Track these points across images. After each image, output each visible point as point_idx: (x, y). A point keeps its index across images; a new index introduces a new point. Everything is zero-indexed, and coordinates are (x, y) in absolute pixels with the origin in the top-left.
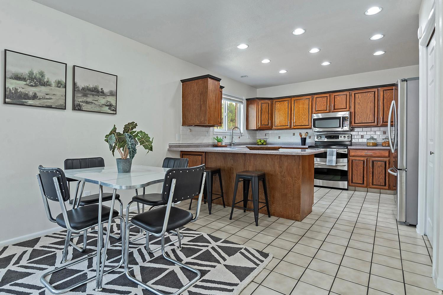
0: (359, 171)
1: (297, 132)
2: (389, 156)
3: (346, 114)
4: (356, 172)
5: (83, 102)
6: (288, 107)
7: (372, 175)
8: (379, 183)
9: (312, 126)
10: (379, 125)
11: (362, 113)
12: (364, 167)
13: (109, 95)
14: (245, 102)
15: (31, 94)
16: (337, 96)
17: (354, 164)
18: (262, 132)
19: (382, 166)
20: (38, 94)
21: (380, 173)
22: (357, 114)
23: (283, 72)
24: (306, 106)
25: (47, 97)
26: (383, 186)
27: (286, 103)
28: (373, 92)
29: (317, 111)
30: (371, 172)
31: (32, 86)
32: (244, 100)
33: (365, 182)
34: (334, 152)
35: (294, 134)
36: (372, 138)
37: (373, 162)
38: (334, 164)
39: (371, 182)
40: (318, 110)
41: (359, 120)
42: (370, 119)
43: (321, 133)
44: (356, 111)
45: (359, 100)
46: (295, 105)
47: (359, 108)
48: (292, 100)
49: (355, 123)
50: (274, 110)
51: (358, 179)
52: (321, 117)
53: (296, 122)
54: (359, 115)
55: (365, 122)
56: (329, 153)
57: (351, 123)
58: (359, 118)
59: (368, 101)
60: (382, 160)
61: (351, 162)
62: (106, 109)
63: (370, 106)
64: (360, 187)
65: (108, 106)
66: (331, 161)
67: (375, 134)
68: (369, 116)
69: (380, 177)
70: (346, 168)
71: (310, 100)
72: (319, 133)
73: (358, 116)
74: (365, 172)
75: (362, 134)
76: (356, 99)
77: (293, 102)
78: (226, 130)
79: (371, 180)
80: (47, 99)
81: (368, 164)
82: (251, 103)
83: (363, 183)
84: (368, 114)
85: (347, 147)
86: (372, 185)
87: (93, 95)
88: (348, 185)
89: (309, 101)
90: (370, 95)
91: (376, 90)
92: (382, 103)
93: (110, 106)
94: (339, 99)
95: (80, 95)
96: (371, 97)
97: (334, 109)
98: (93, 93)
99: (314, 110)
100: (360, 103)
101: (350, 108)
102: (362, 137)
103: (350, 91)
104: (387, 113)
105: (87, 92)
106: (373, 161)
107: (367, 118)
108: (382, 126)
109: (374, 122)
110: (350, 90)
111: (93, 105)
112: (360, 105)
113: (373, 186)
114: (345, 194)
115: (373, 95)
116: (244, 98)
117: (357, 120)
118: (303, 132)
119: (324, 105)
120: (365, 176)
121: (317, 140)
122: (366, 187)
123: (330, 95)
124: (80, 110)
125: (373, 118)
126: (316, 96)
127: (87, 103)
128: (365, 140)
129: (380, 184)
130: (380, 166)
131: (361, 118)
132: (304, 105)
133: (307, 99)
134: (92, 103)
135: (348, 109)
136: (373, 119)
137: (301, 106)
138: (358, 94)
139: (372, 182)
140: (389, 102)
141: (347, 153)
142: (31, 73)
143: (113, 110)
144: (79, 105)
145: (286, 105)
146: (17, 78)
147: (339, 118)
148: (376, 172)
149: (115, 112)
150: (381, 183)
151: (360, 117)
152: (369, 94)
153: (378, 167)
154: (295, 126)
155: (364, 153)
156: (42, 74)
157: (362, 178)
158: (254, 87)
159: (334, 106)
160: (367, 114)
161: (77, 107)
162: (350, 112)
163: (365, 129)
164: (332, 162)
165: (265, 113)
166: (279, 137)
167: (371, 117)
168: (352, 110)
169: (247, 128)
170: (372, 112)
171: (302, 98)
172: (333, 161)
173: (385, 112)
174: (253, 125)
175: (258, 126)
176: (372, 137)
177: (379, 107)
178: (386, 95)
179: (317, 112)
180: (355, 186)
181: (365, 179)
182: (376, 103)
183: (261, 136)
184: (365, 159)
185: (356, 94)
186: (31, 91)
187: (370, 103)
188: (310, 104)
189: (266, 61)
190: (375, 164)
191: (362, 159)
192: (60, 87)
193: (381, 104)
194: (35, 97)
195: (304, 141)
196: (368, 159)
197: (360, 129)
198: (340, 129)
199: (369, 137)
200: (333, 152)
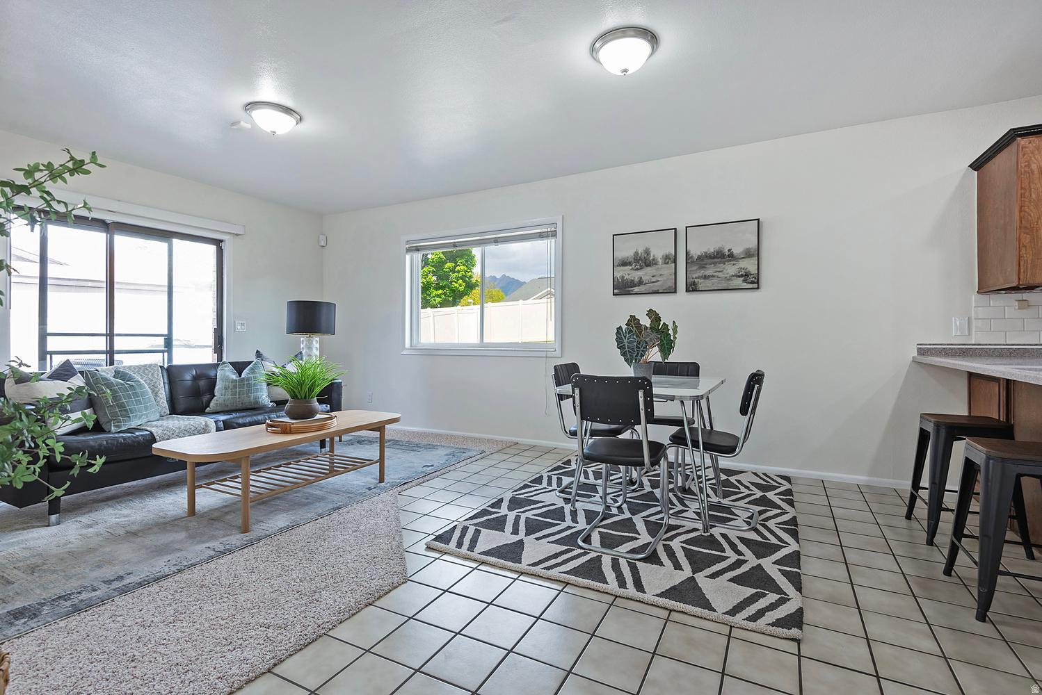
5: (699, 278)
13: (743, 258)
15: (637, 279)
20: (644, 279)
25: (654, 279)
31: (637, 269)
62: (739, 282)
65: (742, 276)
80: (654, 282)
87: (715, 264)
93: (746, 276)
95: (695, 268)
98: (716, 260)
105: (706, 261)
111: (715, 280)
124: (695, 290)
127: (706, 277)
134: (713, 276)
142: (636, 253)
143: (753, 283)
144: (694, 284)
146: (624, 263)
149: (756, 286)
156: (647, 252)
161: (692, 288)
186: (636, 276)
192: (667, 263)
194: (640, 283)
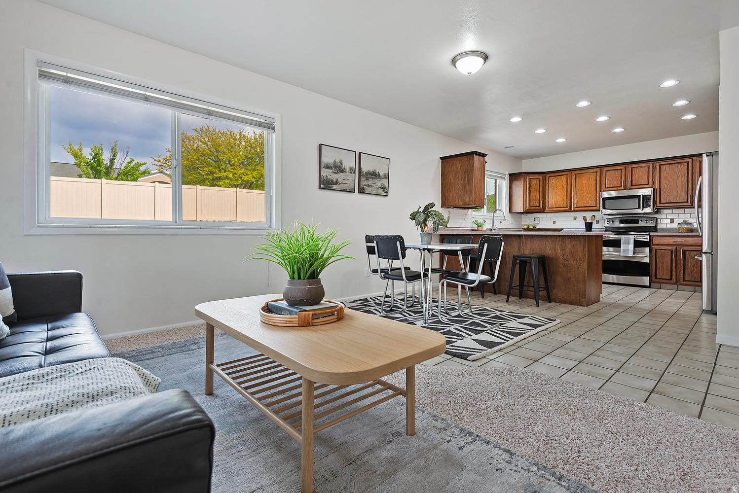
0: (665, 264)
1: (580, 215)
3: (648, 192)
4: (661, 264)
5: (365, 185)
6: (567, 183)
7: (684, 268)
8: (694, 278)
9: (601, 208)
11: (670, 190)
12: (672, 259)
13: (383, 178)
14: (507, 178)
15: (335, 180)
16: (636, 169)
17: (659, 255)
18: (531, 215)
20: (339, 180)
21: (694, 266)
22: (663, 191)
23: (561, 140)
24: (593, 182)
25: (344, 182)
26: (698, 282)
27: (564, 179)
28: (686, 163)
30: (682, 265)
31: (335, 173)
32: (506, 175)
33: (674, 277)
34: (631, 239)
35: (575, 218)
36: (686, 223)
37: (684, 252)
38: (631, 254)
39: (682, 277)
40: (609, 187)
41: (666, 198)
42: (682, 198)
43: (613, 217)
44: (662, 188)
45: (667, 173)
46: (577, 180)
47: (666, 183)
48: (573, 174)
49: (660, 203)
50: (547, 187)
51: (663, 273)
52: (614, 196)
53: (578, 202)
54: (667, 192)
55: (675, 201)
56: (624, 241)
57: (654, 202)
58: (666, 196)
59: (679, 175)
60: (697, 250)
61: (654, 252)
62: (381, 191)
63: (682, 182)
64: (666, 283)
65: (382, 188)
66: (626, 251)
67: (688, 217)
68: (680, 193)
69: (694, 271)
70: (647, 260)
71: (598, 174)
72: (611, 217)
73: (665, 194)
74: (674, 265)
75: (671, 217)
76: (662, 172)
77: (573, 177)
78: (485, 213)
79: (681, 275)
80: (344, 184)
81: (678, 254)
82: (516, 179)
83: (671, 279)
85: (649, 233)
86: (684, 281)
87: (372, 178)
88: (651, 282)
89: (597, 174)
90: (682, 167)
91: (690, 160)
93: (384, 188)
94: (638, 172)
95: (364, 179)
96: (683, 170)
97: (632, 185)
98: (373, 177)
99: (603, 187)
100: (667, 177)
101: (653, 183)
102: (672, 221)
103: (654, 162)
105: (369, 176)
106: (684, 250)
107: (677, 197)
109: (687, 202)
111: (372, 188)
112: (668, 180)
113: (685, 283)
114: (647, 292)
115: (685, 167)
116: (507, 173)
117: (664, 199)
118: (589, 215)
119: (618, 180)
120: (674, 270)
121: (608, 225)
122: (675, 283)
123: (625, 168)
124: (364, 193)
125: (685, 196)
126: (605, 169)
127: (368, 186)
128: (675, 225)
129: (694, 280)
131: (669, 197)
132: (589, 180)
133: (593, 172)
134: (372, 186)
135: (651, 186)
136: (685, 198)
137: (585, 182)
138: (665, 166)
139: (684, 277)
141: (648, 240)
142: (335, 162)
143: (386, 193)
144: (363, 188)
145: (564, 181)
146: (328, 167)
147: (639, 197)
148: (688, 264)
149: (387, 194)
151: (668, 195)
152: (679, 167)
153: (691, 258)
154: (577, 207)
155: (671, 241)
156: (341, 163)
157: (670, 272)
158: (519, 158)
159: (632, 181)
160: (678, 191)
161: (362, 191)
162: (654, 189)
163: (674, 211)
164: (628, 252)
165: (535, 192)
166: (554, 223)
167: (683, 194)
168: (657, 186)
169: (510, 211)
170: (684, 189)
171: (586, 171)
172: (630, 251)
174: (519, 207)
175: (526, 207)
176: (685, 221)
179: (608, 189)
180: (660, 283)
181: (674, 273)
182: (689, 177)
183: (529, 220)
184: (674, 248)
185: (662, 166)
186: (334, 177)
187: (682, 178)
188: (598, 179)
189: (540, 131)
190: (687, 255)
191: (670, 248)
192: (351, 173)
193: (696, 178)
194: (337, 183)
195: (589, 227)
196: (677, 249)
197: (669, 211)
198: (640, 211)
199: (681, 221)
200: (629, 239)
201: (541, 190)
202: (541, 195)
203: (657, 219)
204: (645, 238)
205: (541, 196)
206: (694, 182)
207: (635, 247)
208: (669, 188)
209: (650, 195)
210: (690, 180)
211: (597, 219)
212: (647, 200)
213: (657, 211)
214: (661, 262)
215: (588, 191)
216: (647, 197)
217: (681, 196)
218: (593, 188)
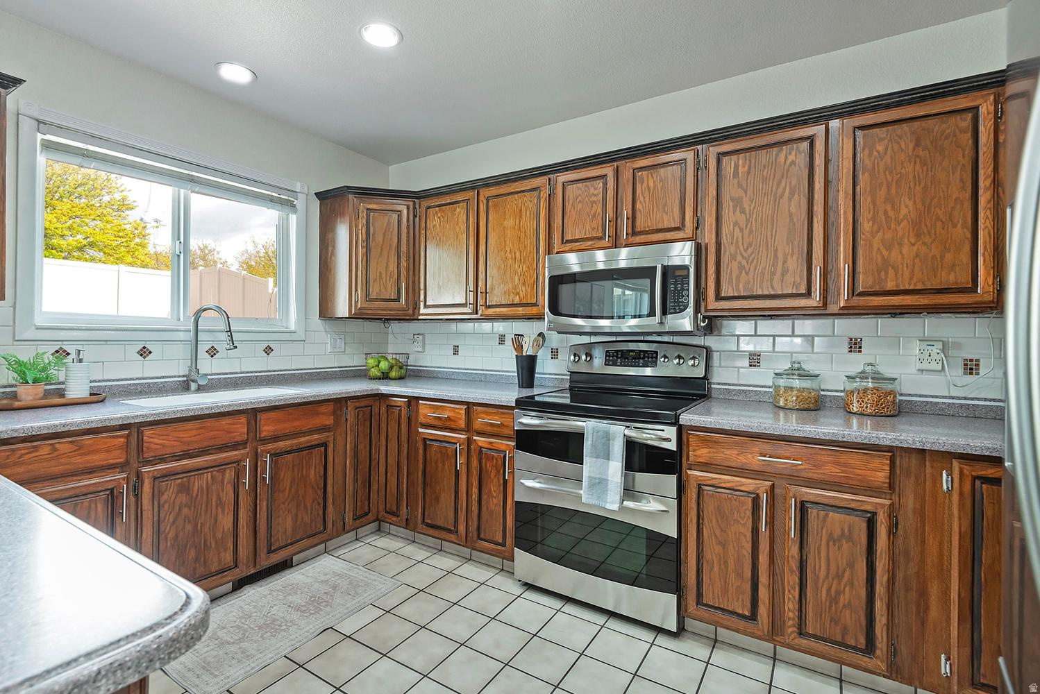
0: (731, 547)
1: (503, 331)
2: (891, 486)
3: (681, 254)
4: (718, 549)
6: (468, 228)
7: (801, 579)
8: (838, 630)
9: (547, 310)
10: (833, 308)
11: (750, 250)
12: (755, 531)
14: (306, 204)
16: (645, 173)
17: (709, 507)
19: (850, 538)
21: (840, 576)
22: (727, 253)
24: (528, 224)
26: (855, 648)
27: (459, 213)
28: (805, 145)
29: (568, 241)
30: (794, 565)
33: (763, 610)
34: (613, 440)
35: (502, 339)
36: (799, 370)
37: (803, 508)
38: (613, 502)
39: (793, 616)
40: (570, 238)
41: (738, 279)
42: (789, 278)
43: (586, 340)
44: (724, 240)
45: (740, 185)
46: (491, 218)
47: (736, 224)
48: (482, 197)
49: (718, 297)
50: (423, 240)
51: (726, 586)
52: (577, 269)
53: (491, 289)
54: (739, 257)
55: (766, 293)
56: (594, 445)
57: (700, 294)
58: (735, 272)
59: (780, 189)
60: (853, 505)
61: (692, 494)
63: (791, 215)
64: (737, 629)
66: (600, 484)
67: (810, 349)
68: (785, 262)
69: (841, 598)
70: (669, 529)
71: (544, 194)
73: (735, 265)
74: (763, 558)
75: (750, 348)
76: (724, 184)
77: (483, 207)
78: (182, 317)
79: (790, 606)
81: (778, 515)
83: (753, 617)
84: (780, 255)
85: (677, 418)
86: (800, 634)
88: (681, 613)
89: (539, 198)
90: (791, 158)
91: (817, 130)
92: (846, 194)
94: (651, 185)
96: (794, 169)
97: (634, 233)
99: (556, 237)
100: (741, 198)
101: (698, 225)
102: (755, 359)
103: (699, 147)
104: (871, 245)
106: (803, 503)
107: (773, 273)
108: (849, 312)
109: (808, 294)
110: (697, 143)
112: (743, 211)
113: (803, 642)
115: (803, 160)
116: (306, 188)
117: (730, 281)
119: (594, 216)
120: (763, 579)
121: (575, 367)
122: (769, 637)
123: (617, 171)
125: (801, 270)
126: (563, 177)
128: (764, 378)
129: (839, 638)
130: (839, 540)
131: (747, 274)
132: (521, 217)
133: (532, 191)
135: (688, 232)
136: (801, 278)
137: (509, 223)
138: (734, 157)
139: (800, 618)
140: (884, 188)
141: (672, 446)
145: (460, 221)
147: (650, 272)
148: (818, 566)
150: (845, 631)
151: (741, 268)
152: (782, 156)
153: (830, 537)
154: (490, 307)
155: (756, 456)
157: (747, 587)
159: (634, 218)
160: (776, 251)
162: (698, 246)
163: (766, 326)
164: (605, 491)
165: (385, 253)
167: (795, 265)
168: (708, 237)
169: (325, 311)
170: (796, 243)
171: (515, 186)
172: (610, 486)
173: (861, 243)
174: (341, 300)
175: (356, 302)
176: (796, 366)
177: (831, 214)
178: (870, 155)
179: (568, 247)
180: (715, 624)
181: (763, 593)
182: (816, 196)
184: (762, 487)
185: (725, 160)
187: (790, 200)
188: (542, 213)
190: (813, 524)
191: (749, 484)
193: (841, 201)
195: (527, 367)
196: (777, 491)
197: (747, 326)
198: (653, 324)
199: (784, 363)
200: (607, 437)
201: (404, 248)
202: (404, 263)
203: (709, 352)
204: (663, 436)
205: (403, 270)
206: (832, 218)
207: (629, 466)
208: (747, 241)
209: (686, 268)
210: (819, 208)
211: (554, 346)
212: (676, 284)
213: (711, 325)
214: (720, 543)
215: (518, 253)
216: (678, 273)
217: (785, 272)
218: (529, 242)
